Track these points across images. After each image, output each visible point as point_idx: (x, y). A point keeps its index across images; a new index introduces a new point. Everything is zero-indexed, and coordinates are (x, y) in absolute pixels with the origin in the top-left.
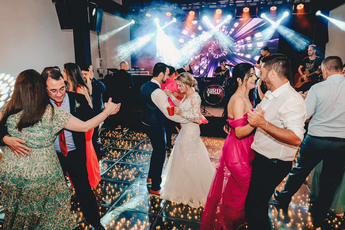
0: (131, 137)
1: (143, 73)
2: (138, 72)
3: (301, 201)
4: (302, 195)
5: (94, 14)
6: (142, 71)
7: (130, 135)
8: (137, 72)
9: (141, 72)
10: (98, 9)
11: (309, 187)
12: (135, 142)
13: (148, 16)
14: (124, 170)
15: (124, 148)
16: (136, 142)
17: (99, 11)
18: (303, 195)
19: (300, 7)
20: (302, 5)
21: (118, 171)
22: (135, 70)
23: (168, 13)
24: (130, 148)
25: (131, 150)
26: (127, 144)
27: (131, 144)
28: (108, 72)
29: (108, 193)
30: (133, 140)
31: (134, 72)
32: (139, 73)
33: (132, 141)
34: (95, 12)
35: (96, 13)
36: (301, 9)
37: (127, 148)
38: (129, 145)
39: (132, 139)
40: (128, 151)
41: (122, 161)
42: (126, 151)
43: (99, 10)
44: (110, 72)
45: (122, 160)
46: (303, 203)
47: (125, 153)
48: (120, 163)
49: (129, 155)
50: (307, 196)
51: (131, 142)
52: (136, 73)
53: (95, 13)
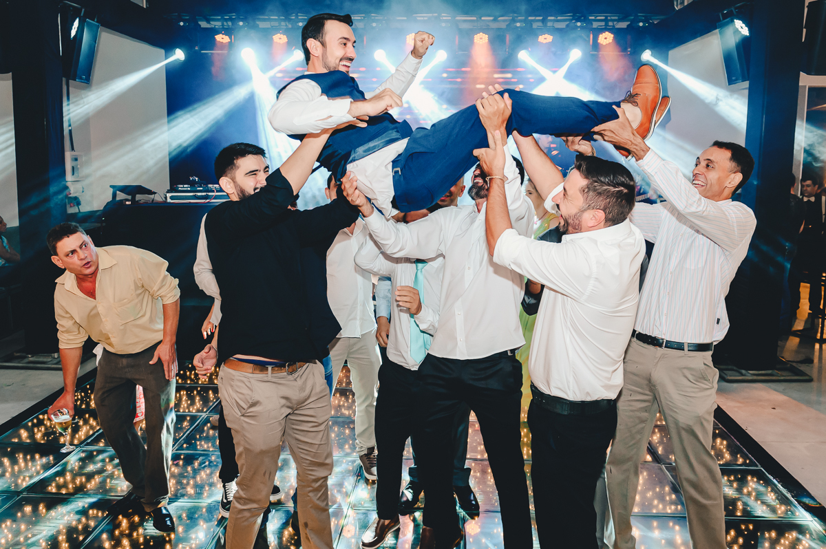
0: (191, 380)
1: (216, 197)
2: (204, 194)
3: (656, 502)
4: (655, 488)
5: (73, 33)
6: (213, 191)
7: (188, 373)
8: (199, 194)
9: (210, 194)
10: (85, 21)
11: (667, 468)
12: (207, 393)
13: (221, 40)
14: (196, 472)
15: (181, 411)
16: (210, 392)
17: (89, 25)
18: (658, 489)
19: (606, 38)
20: (610, 34)
21: (181, 475)
22: (193, 189)
23: (278, 35)
24: (198, 411)
25: (204, 415)
26: (184, 398)
27: (198, 398)
28: (114, 195)
29: (167, 539)
30: (200, 387)
31: (192, 194)
32: (206, 197)
33: (200, 391)
34: (78, 28)
35: (80, 30)
36: (608, 42)
37: (189, 411)
38: (193, 403)
39: (197, 383)
40: (194, 418)
41: (187, 449)
42: (188, 418)
43: (89, 23)
44: (121, 196)
45: (185, 446)
46: (661, 506)
47: (185, 424)
48: (180, 454)
49: (199, 429)
50: (667, 489)
51: (198, 392)
52: (196, 197)
53: (77, 32)
